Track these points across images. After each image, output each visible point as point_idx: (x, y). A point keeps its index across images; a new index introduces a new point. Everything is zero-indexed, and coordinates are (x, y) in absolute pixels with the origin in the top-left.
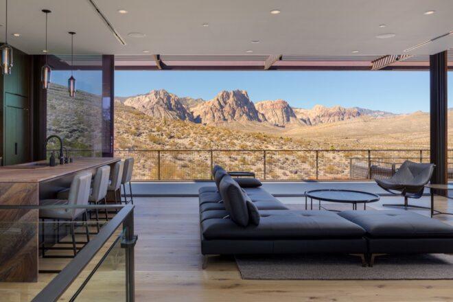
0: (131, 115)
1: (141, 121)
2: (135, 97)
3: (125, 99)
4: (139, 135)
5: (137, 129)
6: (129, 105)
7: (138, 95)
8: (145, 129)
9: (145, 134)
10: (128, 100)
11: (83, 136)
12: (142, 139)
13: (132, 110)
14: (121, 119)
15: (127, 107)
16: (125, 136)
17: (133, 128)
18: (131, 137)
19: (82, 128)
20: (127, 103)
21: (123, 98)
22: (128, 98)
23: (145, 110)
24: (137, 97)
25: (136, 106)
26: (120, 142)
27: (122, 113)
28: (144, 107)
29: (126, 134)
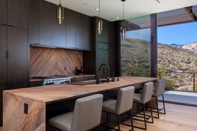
0: (185, 53)
1: (190, 56)
2: (188, 44)
3: (183, 46)
4: (189, 63)
5: (188, 60)
6: (185, 48)
7: (190, 43)
8: (193, 60)
9: (193, 63)
10: (184, 46)
11: (159, 64)
12: (191, 65)
13: (187, 51)
14: (180, 55)
15: (183, 49)
16: (181, 63)
17: (186, 59)
18: (184, 64)
19: (159, 60)
20: (183, 47)
21: (181, 45)
22: (184, 45)
23: (194, 50)
24: (190, 44)
25: (189, 49)
26: (178, 67)
27: (181, 52)
28: (193, 49)
29: (182, 63)
